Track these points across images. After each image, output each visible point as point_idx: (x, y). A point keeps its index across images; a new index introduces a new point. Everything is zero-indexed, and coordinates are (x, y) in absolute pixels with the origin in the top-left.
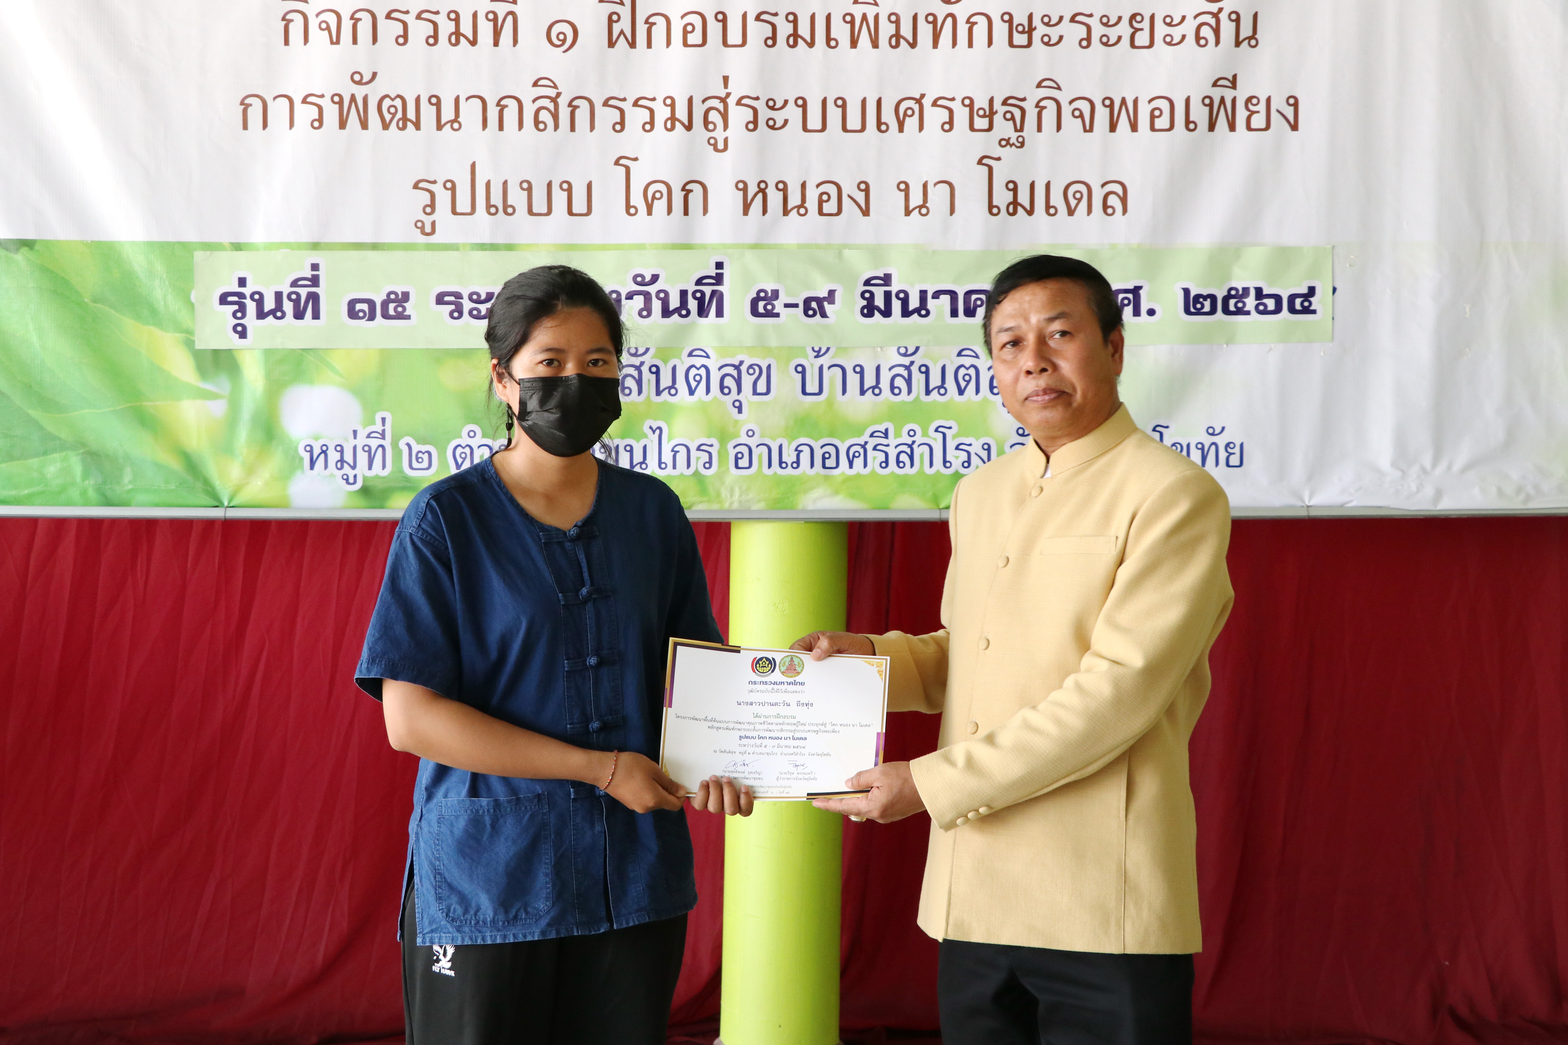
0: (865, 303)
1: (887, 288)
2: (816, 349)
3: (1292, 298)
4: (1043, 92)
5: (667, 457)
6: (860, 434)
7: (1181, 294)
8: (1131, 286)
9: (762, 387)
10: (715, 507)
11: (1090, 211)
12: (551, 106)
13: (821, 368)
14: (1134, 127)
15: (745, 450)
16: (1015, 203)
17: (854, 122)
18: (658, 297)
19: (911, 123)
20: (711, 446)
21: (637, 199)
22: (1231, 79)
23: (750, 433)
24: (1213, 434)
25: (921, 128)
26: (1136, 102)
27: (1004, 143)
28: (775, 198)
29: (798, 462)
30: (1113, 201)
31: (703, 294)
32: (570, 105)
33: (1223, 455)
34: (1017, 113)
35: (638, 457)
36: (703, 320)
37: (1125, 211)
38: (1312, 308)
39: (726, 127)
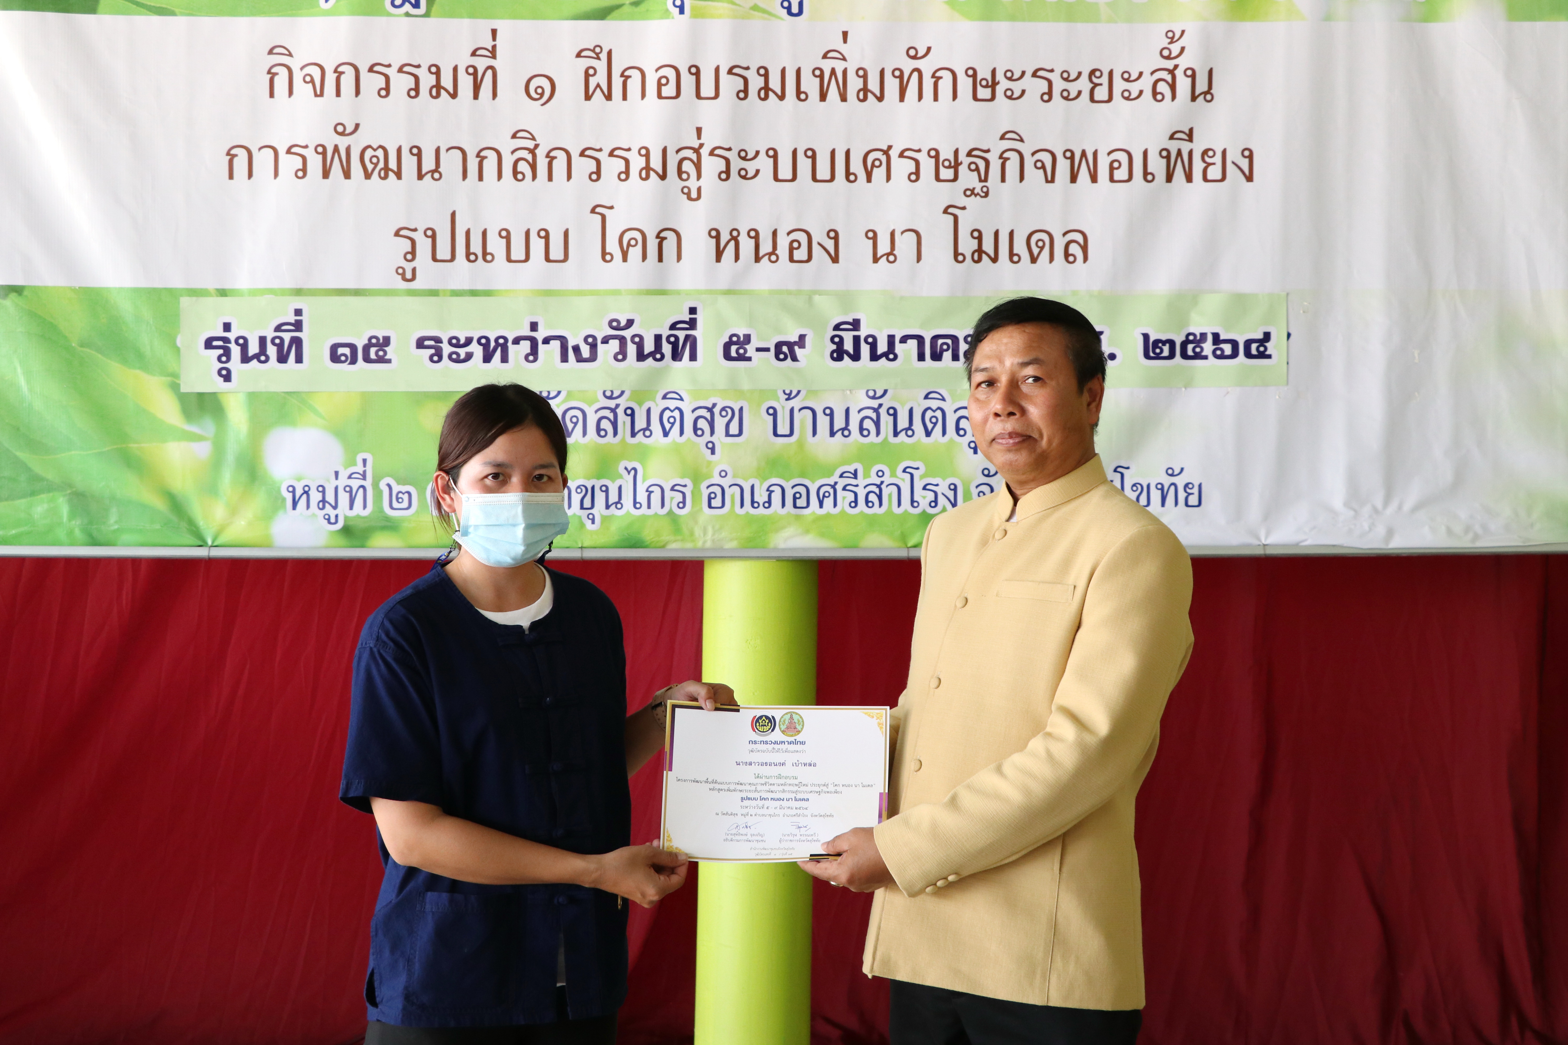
0: (834, 347)
1: (856, 333)
2: (788, 392)
3: (1248, 343)
4: (1007, 144)
5: (642, 497)
6: (830, 474)
7: (1141, 340)
9: (734, 428)
10: (689, 545)
11: (1052, 259)
12: (529, 157)
13: (792, 410)
14: (1094, 178)
15: (718, 491)
16: (980, 251)
17: (823, 172)
18: (633, 342)
19: (879, 174)
20: (685, 486)
21: (613, 246)
22: (1187, 132)
23: (723, 474)
24: (1172, 475)
25: (888, 178)
26: (1095, 154)
27: (968, 193)
28: (747, 245)
29: (769, 502)
30: (1074, 249)
31: (677, 338)
32: (547, 156)
33: (1182, 495)
34: (982, 164)
35: (613, 497)
36: (677, 363)
37: (1086, 259)
38: (1267, 353)
39: (699, 177)
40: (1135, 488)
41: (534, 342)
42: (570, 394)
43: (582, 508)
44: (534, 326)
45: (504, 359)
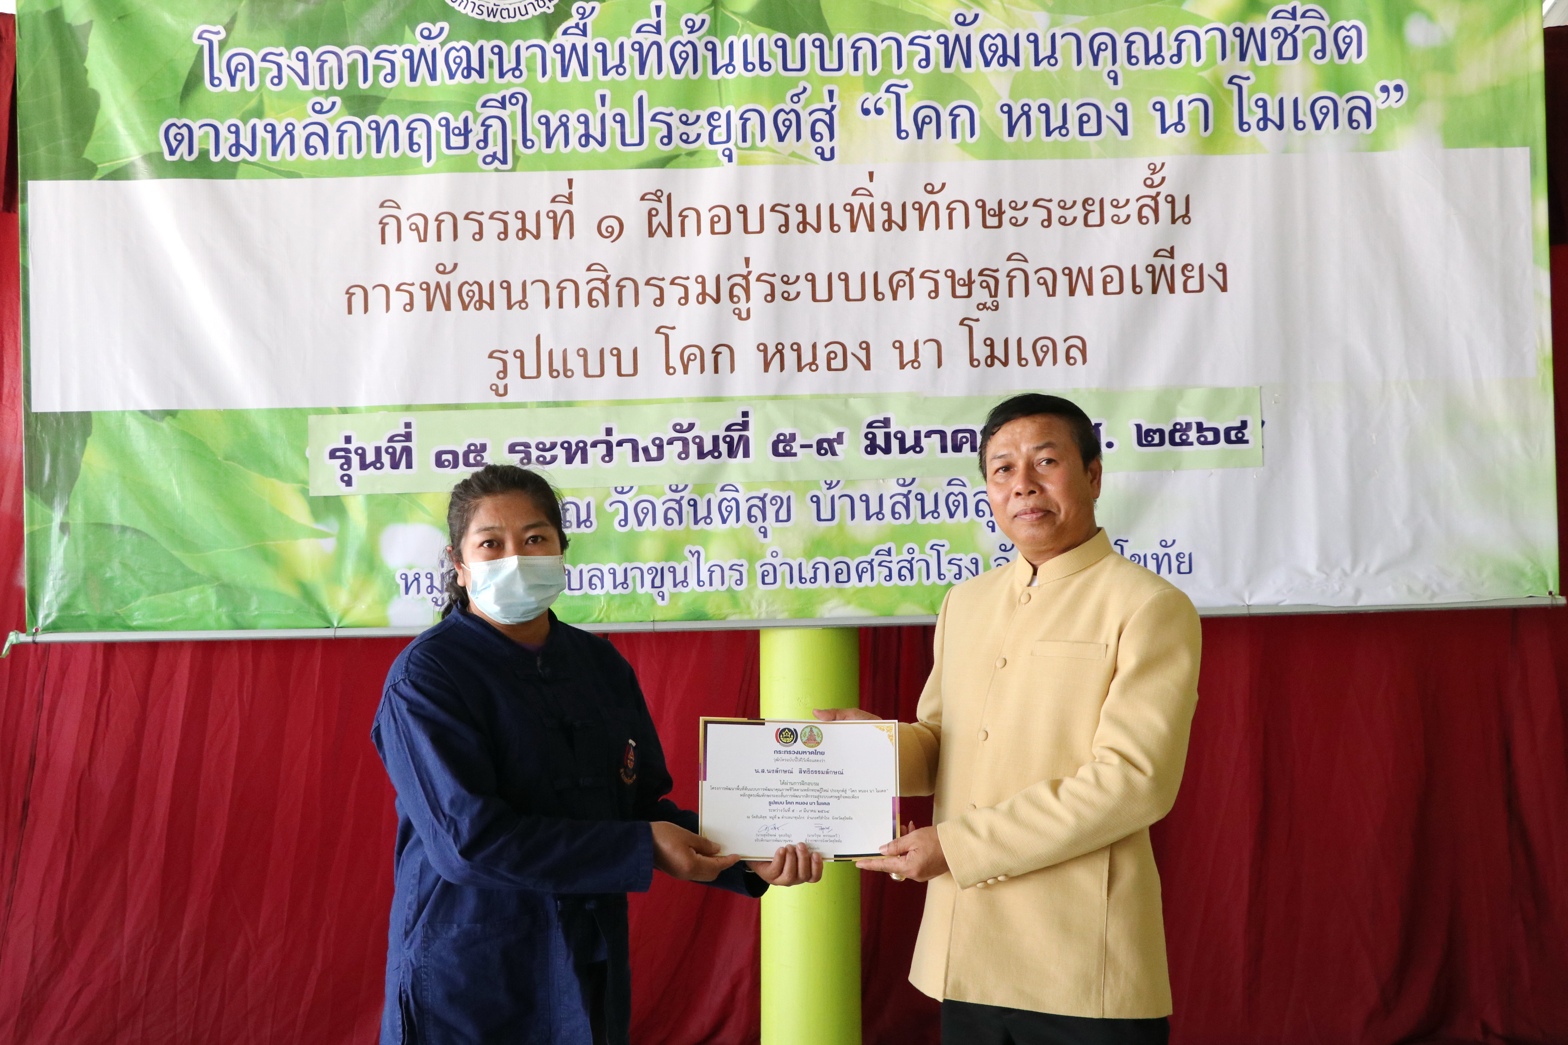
0: (868, 442)
1: (887, 430)
2: (829, 482)
3: (1228, 431)
4: (1013, 265)
5: (704, 576)
6: (867, 553)
7: (1135, 429)
9: (783, 515)
10: (746, 617)
11: (1055, 362)
12: (602, 287)
13: (833, 498)
14: (1090, 292)
15: (770, 569)
16: (992, 356)
17: (855, 293)
18: (694, 442)
19: (903, 292)
20: (742, 565)
21: (675, 361)
22: (1169, 250)
23: (774, 554)
24: (1165, 546)
25: (912, 296)
26: (1090, 270)
27: (981, 307)
28: (790, 357)
29: (815, 578)
30: (1074, 353)
31: (732, 438)
32: (618, 285)
33: (1175, 564)
34: (992, 282)
35: (680, 577)
36: (732, 460)
37: (1084, 361)
38: (1245, 439)
39: (748, 299)
41: (609, 445)
42: (640, 488)
43: (653, 586)
44: (609, 432)
45: (584, 460)
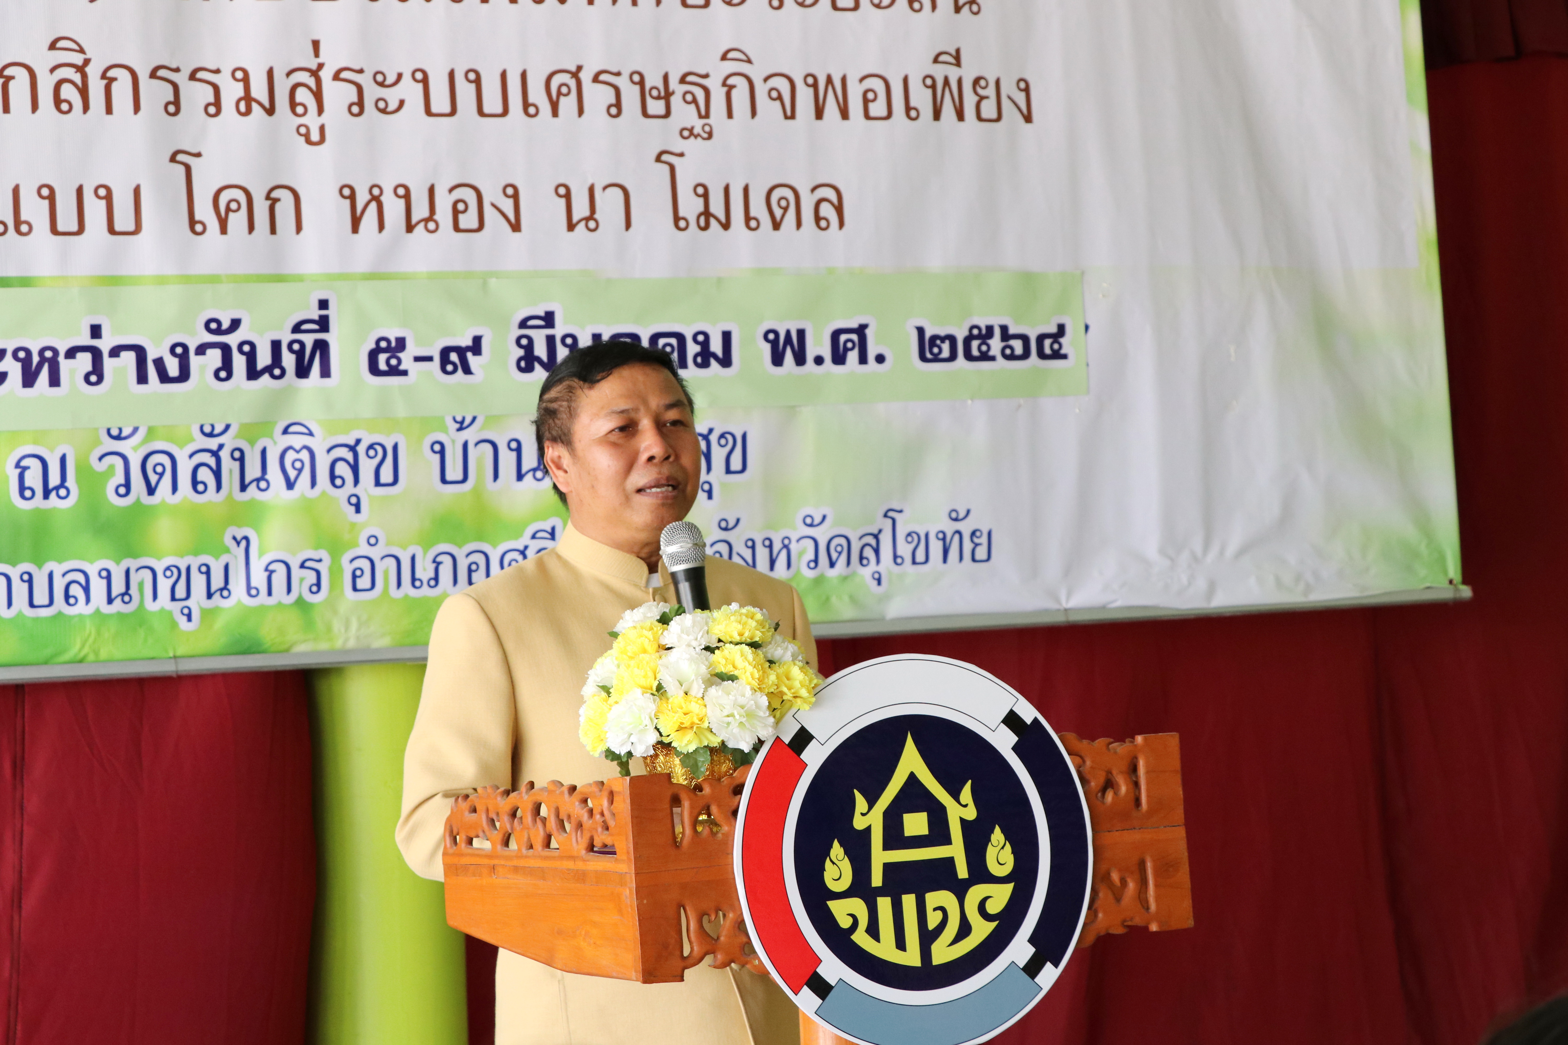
0: (521, 352)
1: (549, 331)
2: (459, 419)
3: (1041, 338)
4: (730, 67)
5: (259, 579)
6: (518, 535)
7: (914, 335)
8: (855, 325)
9: (386, 475)
10: (323, 646)
11: (799, 224)
12: (77, 78)
13: (465, 446)
14: (845, 114)
15: (365, 565)
16: (707, 213)
17: (493, 103)
18: (240, 351)
19: (568, 104)
20: (320, 561)
21: (204, 212)
22: (954, 53)
23: (373, 541)
24: (956, 520)
25: (581, 112)
26: (844, 80)
27: (686, 133)
28: (394, 208)
29: (436, 579)
30: (827, 210)
31: (302, 344)
32: (104, 76)
33: (968, 546)
34: (700, 95)
35: (217, 582)
36: (304, 381)
37: (841, 224)
38: (1063, 351)
39: (320, 110)
40: (910, 539)
41: (96, 354)
42: (151, 432)
43: (173, 599)
44: (96, 331)
45: (54, 381)
